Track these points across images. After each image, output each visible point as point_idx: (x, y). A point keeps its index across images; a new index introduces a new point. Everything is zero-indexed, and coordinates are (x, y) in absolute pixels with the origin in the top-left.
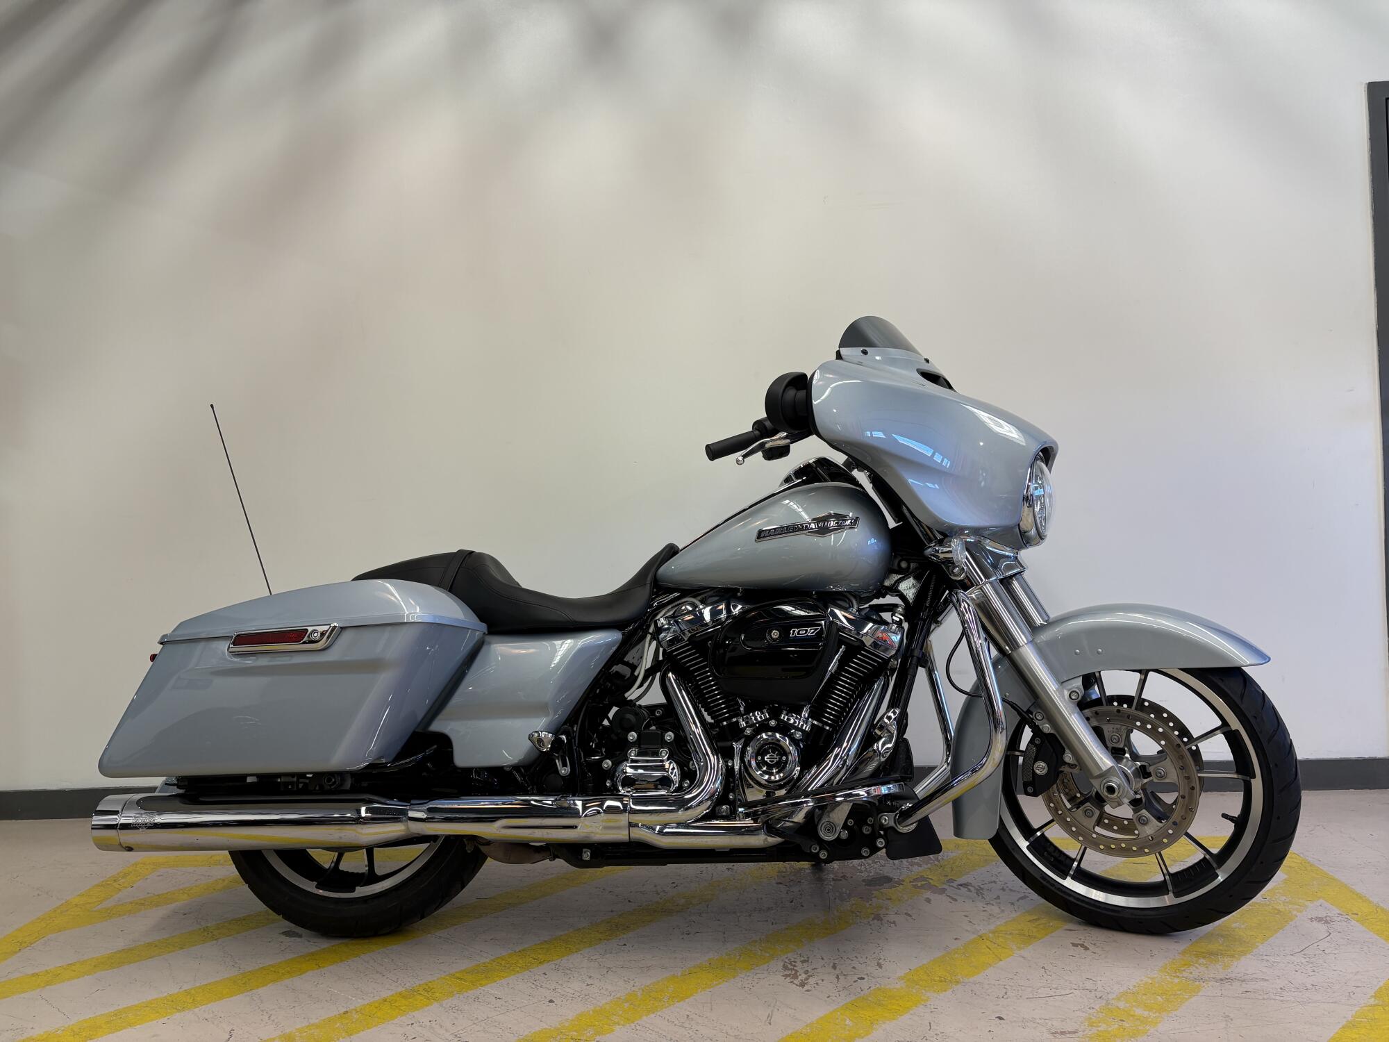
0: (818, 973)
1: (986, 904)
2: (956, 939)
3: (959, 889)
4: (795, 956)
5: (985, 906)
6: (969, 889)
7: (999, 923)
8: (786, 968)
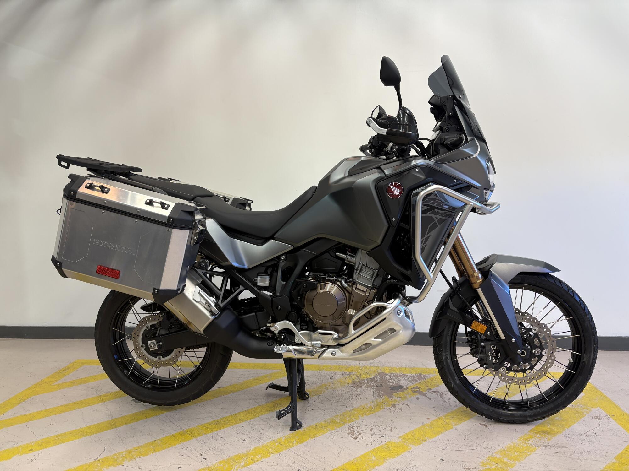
0: (363, 433)
1: (444, 402)
2: (428, 419)
3: (433, 394)
4: (354, 424)
6: (437, 394)
7: (448, 412)
8: (349, 429)
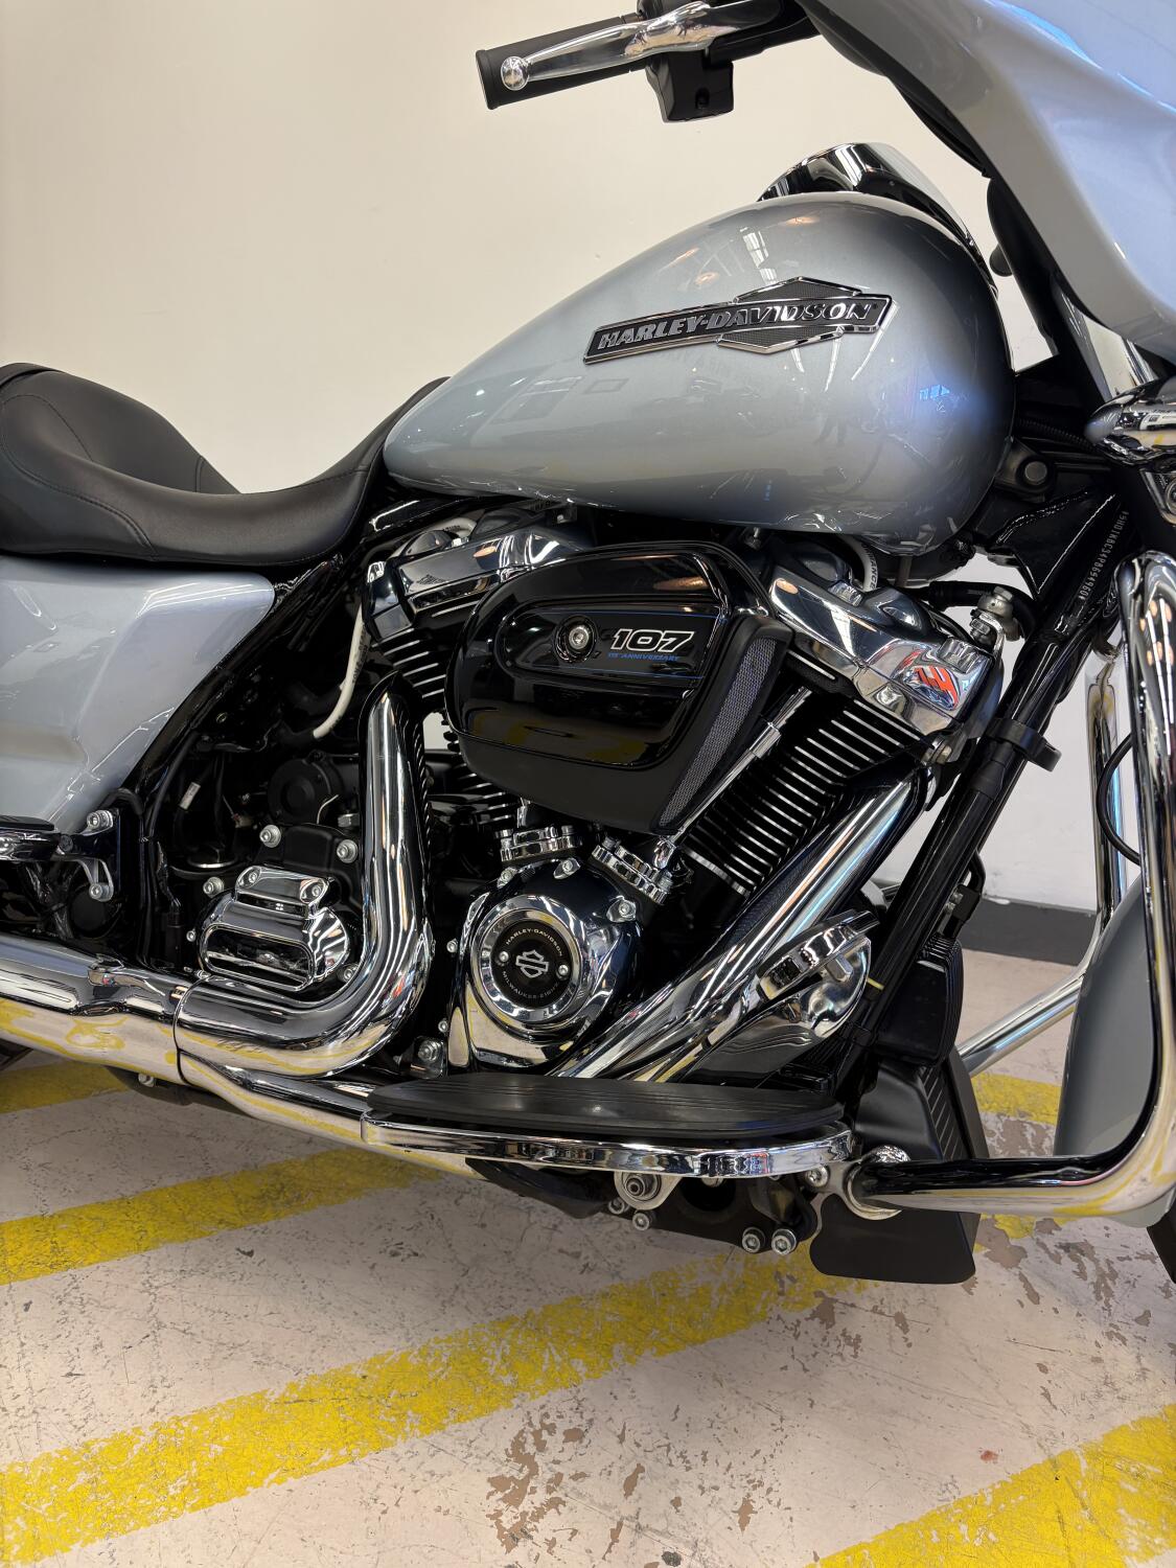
0: (580, 1495)
1: (1110, 1335)
2: (987, 1455)
3: (1057, 1259)
4: (565, 1407)
5: (1103, 1341)
6: (1081, 1266)
7: (1120, 1418)
8: (518, 1443)
